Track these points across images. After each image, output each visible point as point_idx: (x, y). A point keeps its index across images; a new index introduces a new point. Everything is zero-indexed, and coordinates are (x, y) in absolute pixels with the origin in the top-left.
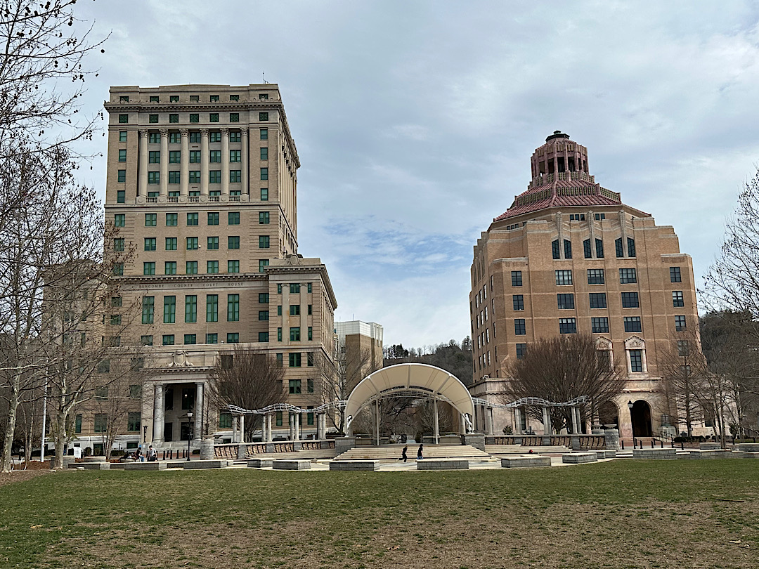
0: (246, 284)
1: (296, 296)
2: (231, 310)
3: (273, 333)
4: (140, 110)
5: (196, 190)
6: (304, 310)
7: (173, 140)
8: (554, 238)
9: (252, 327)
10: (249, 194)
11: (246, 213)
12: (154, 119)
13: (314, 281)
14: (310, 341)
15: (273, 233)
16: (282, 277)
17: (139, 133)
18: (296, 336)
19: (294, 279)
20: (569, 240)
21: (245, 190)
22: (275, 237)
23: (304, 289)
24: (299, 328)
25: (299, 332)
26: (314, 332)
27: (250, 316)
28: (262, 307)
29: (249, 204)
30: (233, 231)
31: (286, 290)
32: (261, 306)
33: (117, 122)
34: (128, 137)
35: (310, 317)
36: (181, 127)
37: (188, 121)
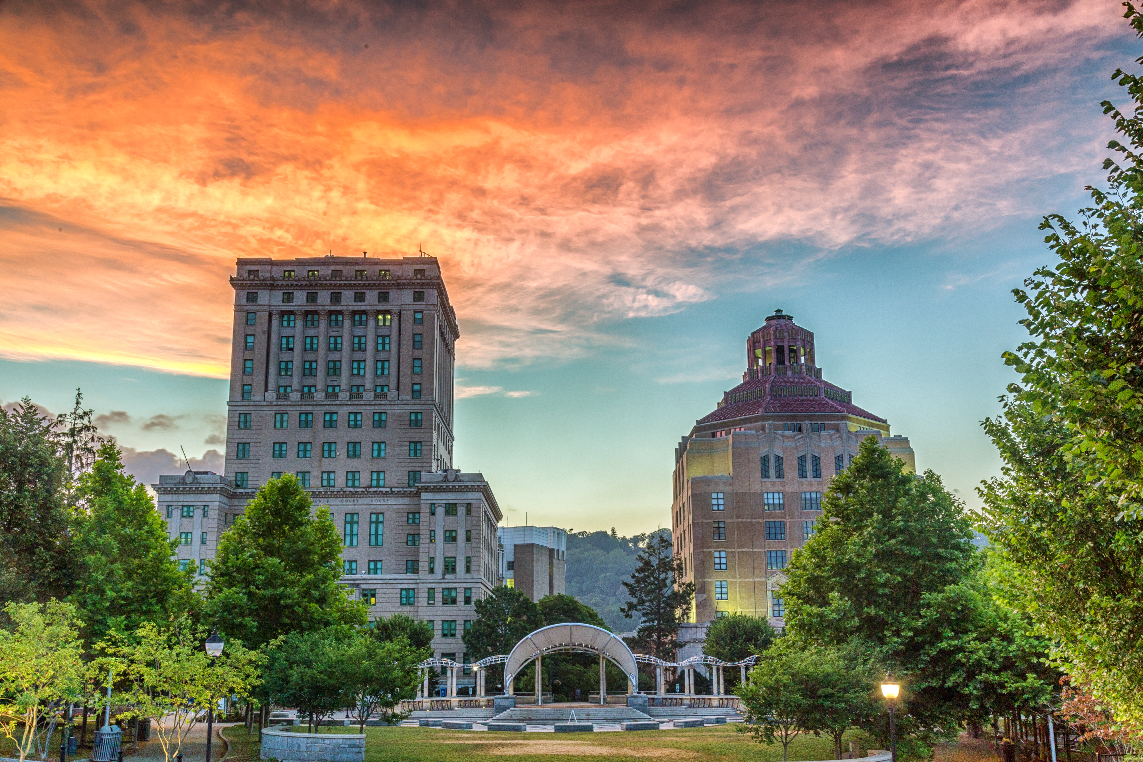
0: (392, 501)
1: (451, 519)
2: (373, 532)
3: (424, 564)
4: (272, 286)
5: (335, 383)
6: (461, 536)
7: (309, 323)
8: (763, 452)
9: (398, 554)
10: (398, 390)
11: (395, 414)
12: (288, 297)
13: (474, 501)
14: (468, 575)
15: (426, 439)
16: (437, 496)
17: (270, 315)
18: (450, 567)
19: (451, 497)
20: (781, 455)
21: (393, 385)
22: (429, 444)
23: (461, 511)
24: (455, 558)
25: (455, 562)
26: (473, 564)
27: (396, 541)
28: (411, 530)
29: (399, 402)
30: (378, 435)
31: (440, 511)
32: (409, 528)
33: (244, 302)
34: (257, 320)
35: (469, 545)
36: (320, 308)
37: (328, 301)
